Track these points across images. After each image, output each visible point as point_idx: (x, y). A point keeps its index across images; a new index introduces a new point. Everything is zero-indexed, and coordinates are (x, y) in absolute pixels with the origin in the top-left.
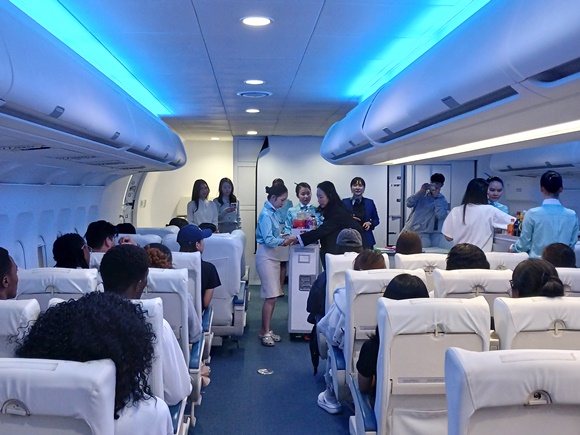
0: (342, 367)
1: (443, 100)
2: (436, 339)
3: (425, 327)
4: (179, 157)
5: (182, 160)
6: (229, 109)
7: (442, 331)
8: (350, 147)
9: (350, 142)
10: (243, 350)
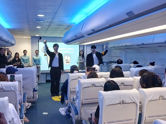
0: (77, 114)
1: (127, 14)
2: (121, 106)
3: (117, 102)
4: (13, 42)
5: (14, 43)
6: (31, 26)
7: (123, 103)
8: (75, 38)
9: (76, 36)
10: (37, 106)
